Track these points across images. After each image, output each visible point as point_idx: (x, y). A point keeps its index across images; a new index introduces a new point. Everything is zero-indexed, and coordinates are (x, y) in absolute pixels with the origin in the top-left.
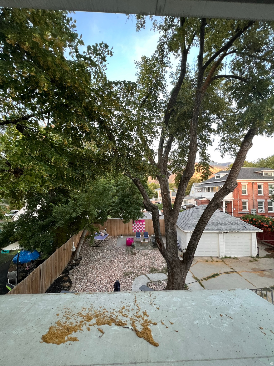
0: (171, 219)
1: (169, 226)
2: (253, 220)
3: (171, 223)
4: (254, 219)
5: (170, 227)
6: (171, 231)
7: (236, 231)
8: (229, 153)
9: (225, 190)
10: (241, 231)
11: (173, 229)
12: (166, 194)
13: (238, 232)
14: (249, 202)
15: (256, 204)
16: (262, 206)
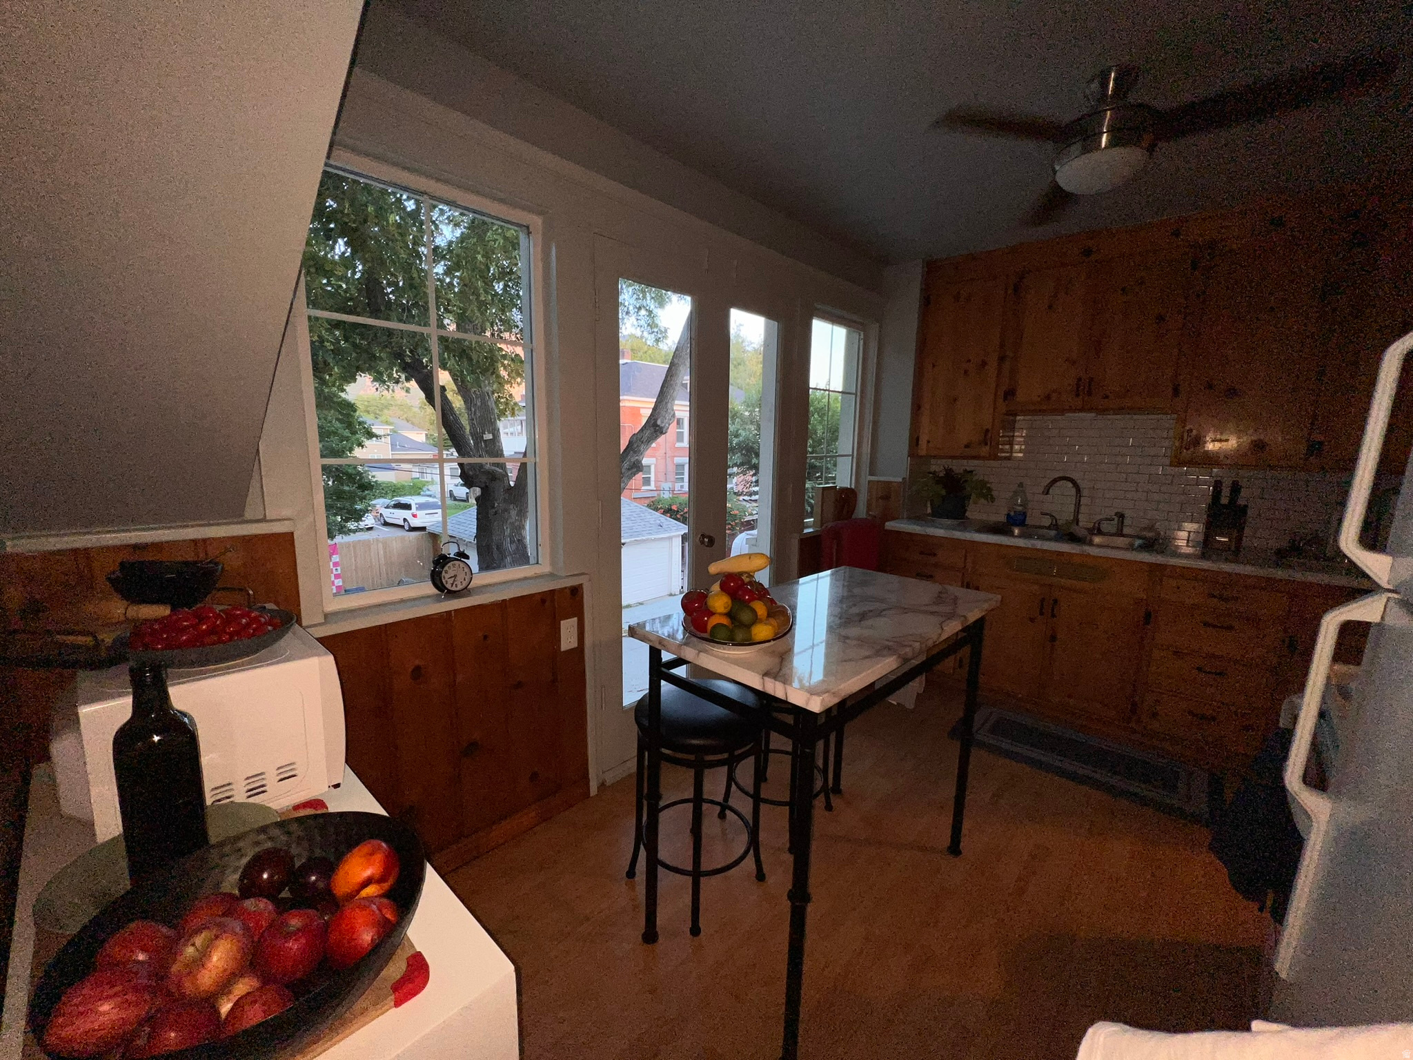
0: (513, 513)
1: (508, 532)
2: (671, 509)
3: (512, 524)
4: (674, 508)
5: (511, 536)
6: (514, 546)
7: (644, 538)
8: (635, 323)
9: (652, 429)
10: (653, 537)
11: (518, 540)
12: (490, 437)
13: (647, 540)
14: (656, 466)
15: (671, 468)
16: (683, 474)
